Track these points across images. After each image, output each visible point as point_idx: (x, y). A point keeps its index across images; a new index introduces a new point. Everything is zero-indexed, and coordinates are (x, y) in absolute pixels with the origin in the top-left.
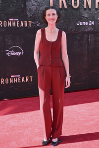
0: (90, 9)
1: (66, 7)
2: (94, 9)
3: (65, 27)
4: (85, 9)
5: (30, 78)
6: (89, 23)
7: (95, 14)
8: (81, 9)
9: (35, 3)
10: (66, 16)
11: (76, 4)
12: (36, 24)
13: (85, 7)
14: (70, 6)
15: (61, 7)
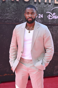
0: (40, 3)
2: (43, 3)
3: (16, 19)
4: (35, 3)
6: (38, 16)
7: (44, 7)
8: (32, 2)
10: (18, 9)
13: (35, 1)
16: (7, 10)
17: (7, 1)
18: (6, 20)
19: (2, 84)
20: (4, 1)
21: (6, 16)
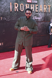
1: (18, 11)
5: (2, 44)
9: (3, 9)
10: (18, 15)
11: (22, 9)
12: (4, 19)
14: (19, 10)
15: (15, 11)
16: (13, 16)
17: (12, 11)
18: (12, 21)
19: (13, 51)
20: (11, 12)
21: (13, 19)
